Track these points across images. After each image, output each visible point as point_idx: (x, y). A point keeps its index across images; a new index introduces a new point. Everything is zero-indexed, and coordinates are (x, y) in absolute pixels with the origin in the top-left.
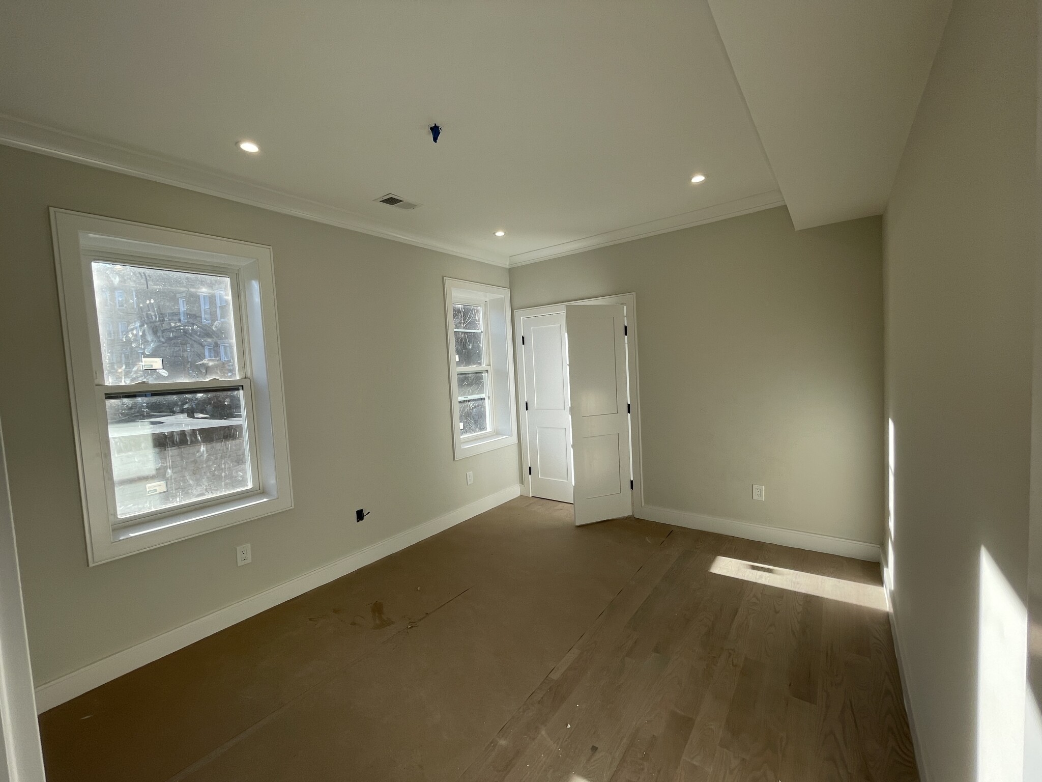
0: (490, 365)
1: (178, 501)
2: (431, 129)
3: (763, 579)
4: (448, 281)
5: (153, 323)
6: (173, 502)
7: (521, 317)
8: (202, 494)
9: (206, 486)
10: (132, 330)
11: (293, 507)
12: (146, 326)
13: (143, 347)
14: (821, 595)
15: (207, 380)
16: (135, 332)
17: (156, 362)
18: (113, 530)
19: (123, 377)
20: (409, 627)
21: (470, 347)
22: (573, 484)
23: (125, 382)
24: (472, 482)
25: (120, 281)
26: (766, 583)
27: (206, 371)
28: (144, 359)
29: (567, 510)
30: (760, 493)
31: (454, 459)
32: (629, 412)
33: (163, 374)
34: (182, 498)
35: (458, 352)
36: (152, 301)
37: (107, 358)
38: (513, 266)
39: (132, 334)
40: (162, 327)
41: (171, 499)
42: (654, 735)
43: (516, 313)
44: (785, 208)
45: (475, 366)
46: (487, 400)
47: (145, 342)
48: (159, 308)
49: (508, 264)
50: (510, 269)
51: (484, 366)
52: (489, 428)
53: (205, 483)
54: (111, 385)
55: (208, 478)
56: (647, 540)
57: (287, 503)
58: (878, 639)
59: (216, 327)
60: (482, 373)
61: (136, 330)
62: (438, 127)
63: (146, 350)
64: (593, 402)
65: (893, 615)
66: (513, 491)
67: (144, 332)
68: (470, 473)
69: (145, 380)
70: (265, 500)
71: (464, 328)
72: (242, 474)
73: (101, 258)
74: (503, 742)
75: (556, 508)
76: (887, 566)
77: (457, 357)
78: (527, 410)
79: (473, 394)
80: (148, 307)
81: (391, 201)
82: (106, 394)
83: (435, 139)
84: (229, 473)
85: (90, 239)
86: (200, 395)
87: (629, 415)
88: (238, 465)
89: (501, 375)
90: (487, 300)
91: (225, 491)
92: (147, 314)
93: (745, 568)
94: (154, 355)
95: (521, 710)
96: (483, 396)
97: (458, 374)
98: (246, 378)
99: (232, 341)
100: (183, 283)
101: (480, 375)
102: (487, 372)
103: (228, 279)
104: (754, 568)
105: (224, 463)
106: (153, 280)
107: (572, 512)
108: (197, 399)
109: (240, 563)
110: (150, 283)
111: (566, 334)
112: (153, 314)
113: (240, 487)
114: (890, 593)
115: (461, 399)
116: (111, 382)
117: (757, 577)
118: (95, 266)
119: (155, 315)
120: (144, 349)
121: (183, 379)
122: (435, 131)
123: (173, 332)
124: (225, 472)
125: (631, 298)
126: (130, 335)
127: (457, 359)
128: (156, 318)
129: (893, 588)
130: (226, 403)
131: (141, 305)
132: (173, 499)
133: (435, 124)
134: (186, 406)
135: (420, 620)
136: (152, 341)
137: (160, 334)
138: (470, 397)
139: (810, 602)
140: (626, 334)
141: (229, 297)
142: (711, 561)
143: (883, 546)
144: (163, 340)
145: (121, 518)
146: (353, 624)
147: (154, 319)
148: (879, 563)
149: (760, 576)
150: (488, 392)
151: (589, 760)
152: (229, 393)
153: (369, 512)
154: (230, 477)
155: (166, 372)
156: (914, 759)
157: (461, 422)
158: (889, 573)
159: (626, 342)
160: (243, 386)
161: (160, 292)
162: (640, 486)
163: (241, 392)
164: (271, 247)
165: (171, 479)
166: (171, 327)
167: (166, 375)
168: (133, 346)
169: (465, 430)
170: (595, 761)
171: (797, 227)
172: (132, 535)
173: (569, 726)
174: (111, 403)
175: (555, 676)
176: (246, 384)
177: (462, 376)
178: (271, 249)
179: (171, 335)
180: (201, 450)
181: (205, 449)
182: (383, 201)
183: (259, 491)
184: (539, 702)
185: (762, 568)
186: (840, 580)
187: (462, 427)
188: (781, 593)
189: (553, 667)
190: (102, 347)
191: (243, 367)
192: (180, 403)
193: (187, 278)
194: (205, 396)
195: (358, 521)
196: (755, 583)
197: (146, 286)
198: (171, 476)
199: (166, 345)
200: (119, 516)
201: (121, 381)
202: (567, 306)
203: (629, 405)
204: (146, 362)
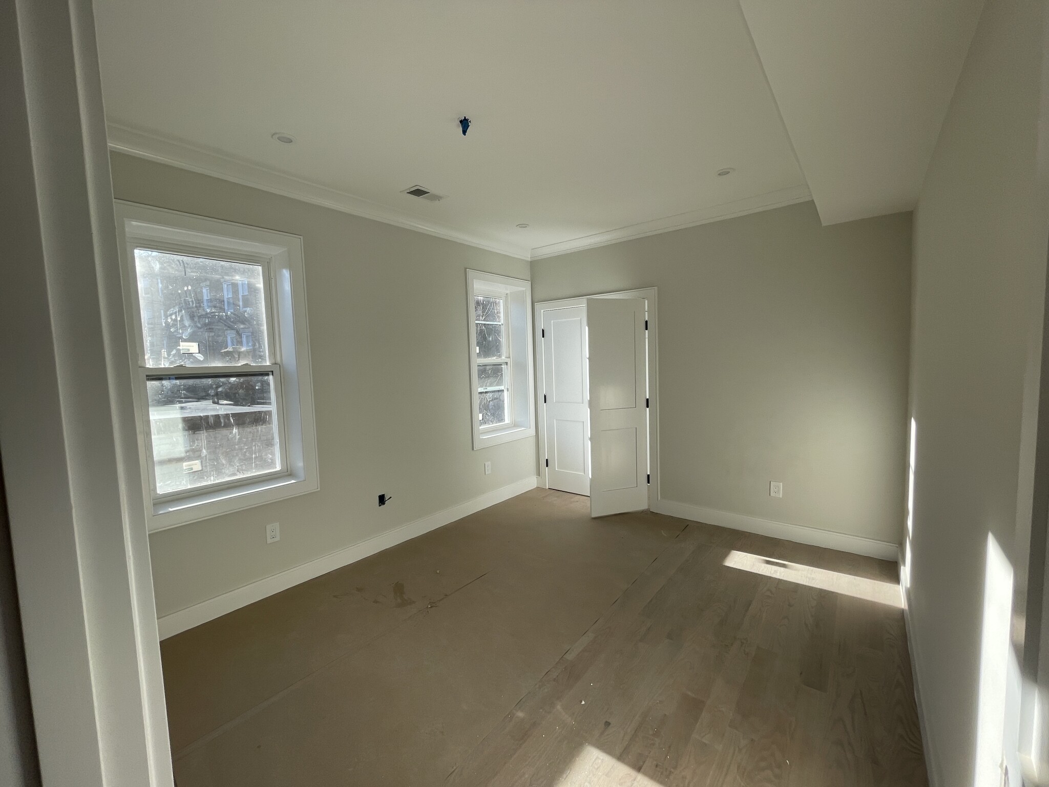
0: (509, 358)
1: (212, 480)
2: (461, 122)
3: (778, 574)
4: (470, 273)
5: (190, 308)
6: (208, 481)
7: (541, 309)
8: (234, 474)
9: (238, 466)
10: (171, 315)
11: (319, 489)
12: (183, 312)
13: (181, 331)
14: (836, 591)
15: (239, 365)
16: (174, 317)
17: (193, 346)
18: (154, 505)
19: (163, 360)
20: (429, 606)
21: (490, 339)
22: (590, 477)
23: (164, 364)
24: (490, 472)
25: (161, 268)
26: (781, 578)
27: (239, 356)
28: (181, 344)
29: (583, 502)
30: (778, 490)
31: (473, 449)
32: (648, 407)
33: (199, 358)
34: (215, 477)
35: (478, 344)
36: (190, 288)
37: (148, 341)
38: (536, 259)
39: (171, 319)
40: (199, 313)
41: (206, 478)
42: (665, 715)
43: (537, 305)
44: (811, 203)
45: (494, 358)
46: (505, 392)
47: (184, 327)
48: (196, 294)
49: (530, 257)
50: (531, 262)
51: (503, 358)
52: (507, 420)
53: (237, 463)
54: (151, 367)
55: (240, 459)
56: (663, 533)
57: (313, 486)
58: (891, 634)
59: (248, 314)
60: (501, 365)
61: (177, 315)
62: (467, 120)
63: (184, 334)
64: (612, 397)
65: (908, 611)
66: (530, 483)
67: (182, 317)
68: (488, 463)
69: (183, 363)
70: (293, 481)
71: (484, 320)
72: (271, 456)
73: (142, 245)
74: (520, 714)
75: (572, 500)
76: (905, 565)
77: (478, 348)
78: (545, 402)
79: (491, 385)
80: (186, 292)
81: (418, 193)
82: (147, 376)
83: (464, 132)
84: (259, 455)
85: (134, 227)
86: (233, 379)
87: (648, 409)
88: (267, 448)
89: (520, 367)
90: (508, 292)
91: (255, 472)
92: (185, 300)
93: (760, 562)
94: (191, 339)
95: (537, 686)
96: (502, 388)
97: (478, 366)
98: (276, 364)
99: (263, 328)
100: (218, 271)
101: (500, 366)
102: (507, 364)
103: (260, 268)
104: (768, 562)
105: (255, 446)
106: (190, 268)
107: (589, 505)
108: (230, 383)
109: (269, 541)
110: (188, 270)
111: (587, 328)
112: (190, 300)
113: (269, 469)
114: (906, 591)
115: (481, 390)
116: (151, 364)
117: (772, 572)
118: (138, 253)
119: (192, 301)
120: (182, 333)
121: (217, 364)
122: (465, 124)
123: (208, 318)
124: (255, 454)
125: (653, 292)
126: (169, 320)
127: (478, 351)
128: (193, 304)
129: (908, 586)
130: (257, 388)
131: (180, 292)
132: (207, 478)
133: (465, 117)
134: (220, 389)
135: (440, 601)
136: (189, 326)
137: (196, 319)
138: (489, 389)
139: (825, 597)
140: (647, 329)
141: (260, 285)
142: (725, 555)
143: (902, 545)
144: (199, 325)
145: (161, 493)
146: (376, 602)
147: (191, 305)
148: (896, 562)
149: (775, 571)
150: (506, 385)
151: (602, 733)
152: (260, 378)
153: (391, 497)
154: (260, 458)
155: (202, 356)
156: (921, 746)
157: (480, 413)
158: (906, 572)
159: (647, 336)
160: (272, 371)
161: (196, 279)
162: (656, 480)
163: (271, 377)
164: (301, 237)
165: (206, 459)
166: (207, 314)
167: (202, 359)
168: (171, 330)
169: (484, 421)
170: (608, 735)
171: (824, 224)
172: (171, 510)
173: (583, 703)
174: (152, 385)
175: (570, 657)
176: (276, 370)
177: (481, 368)
178: (302, 239)
179: (207, 321)
180: (234, 432)
181: (237, 431)
182: (411, 193)
183: (287, 473)
184: (554, 680)
185: (777, 563)
186: (855, 577)
187: (481, 418)
188: (796, 588)
189: (568, 648)
190: (143, 331)
191: (273, 353)
192: (214, 386)
193: (222, 266)
194: (237, 380)
195: (380, 506)
196: (770, 578)
197: (184, 273)
198: (206, 456)
199: (202, 330)
200: (158, 492)
201: (161, 364)
202: (588, 300)
203: (647, 400)
204: (184, 346)
